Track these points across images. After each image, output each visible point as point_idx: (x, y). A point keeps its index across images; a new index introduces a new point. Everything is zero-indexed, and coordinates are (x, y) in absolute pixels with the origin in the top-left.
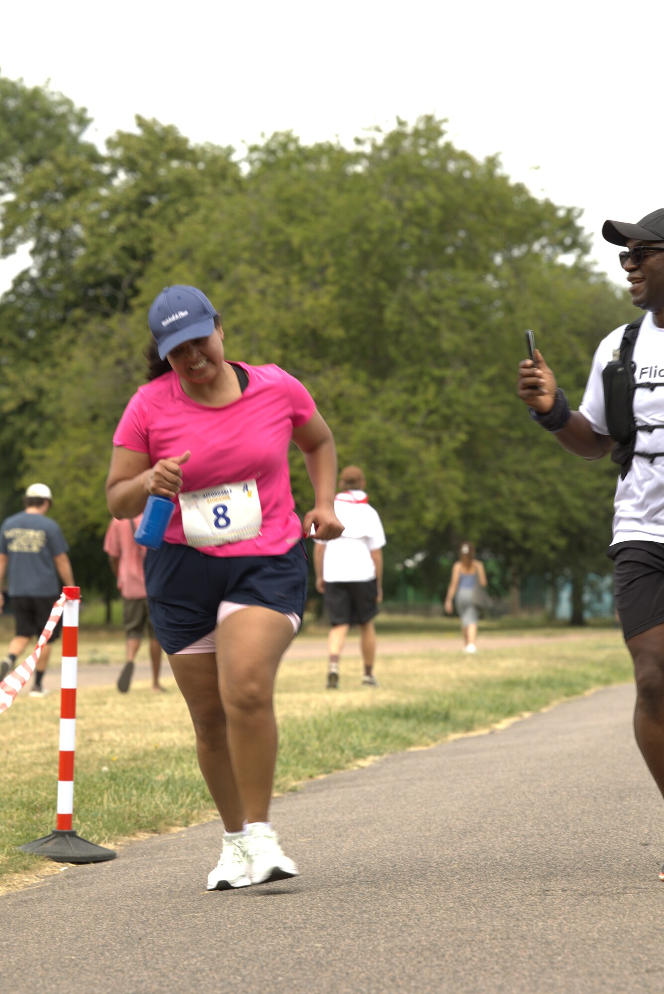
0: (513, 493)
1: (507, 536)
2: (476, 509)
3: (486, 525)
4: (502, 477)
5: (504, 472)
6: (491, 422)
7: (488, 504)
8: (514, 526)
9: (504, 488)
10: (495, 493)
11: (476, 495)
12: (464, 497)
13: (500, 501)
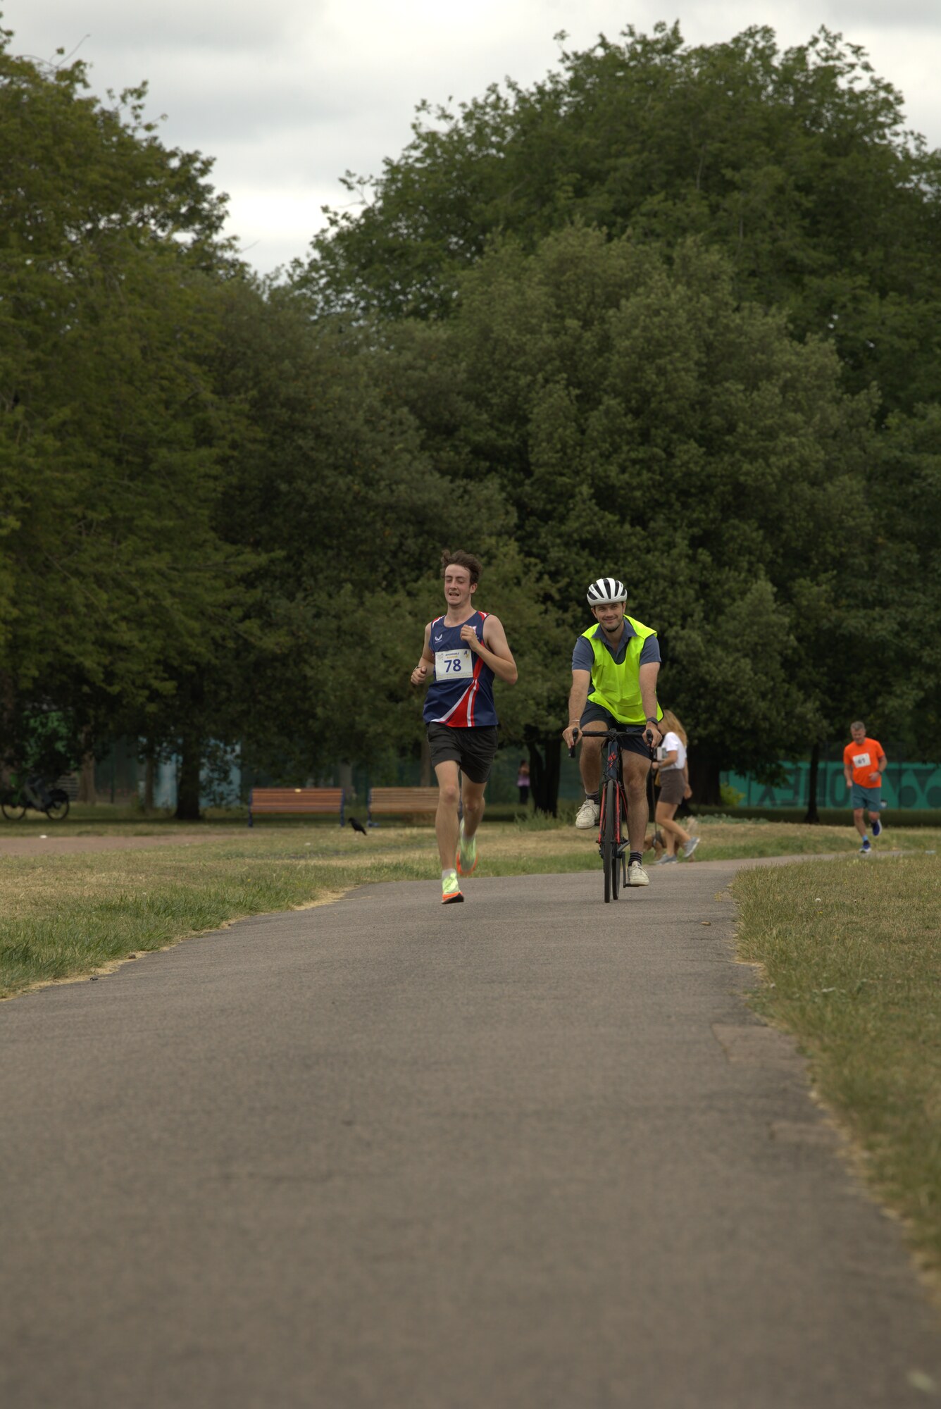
0: (90, 606)
1: (80, 676)
2: (33, 631)
3: (48, 658)
4: (74, 581)
5: (77, 573)
6: (60, 494)
7: (52, 626)
8: (91, 662)
9: (79, 599)
10: (64, 608)
11: (32, 610)
12: (15, 613)
13: (71, 620)
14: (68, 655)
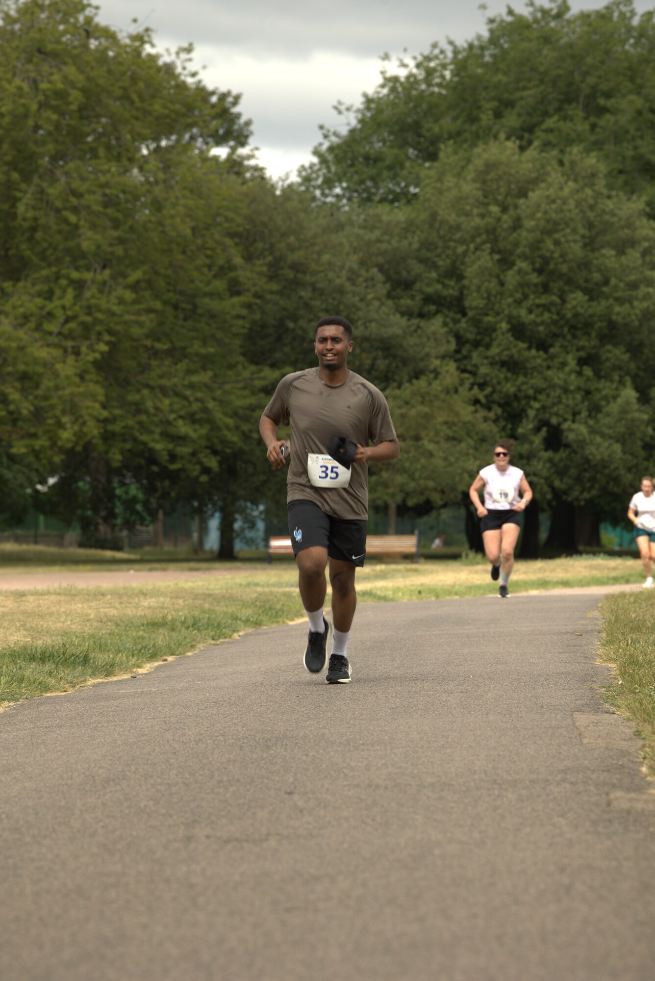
0: (157, 409)
1: (151, 458)
2: (116, 428)
3: (128, 446)
4: (145, 392)
5: (147, 386)
6: (136, 331)
7: (131, 422)
8: (160, 446)
9: (149, 404)
10: (138, 409)
11: (117, 412)
12: (105, 414)
13: (143, 418)
14: (144, 444)
